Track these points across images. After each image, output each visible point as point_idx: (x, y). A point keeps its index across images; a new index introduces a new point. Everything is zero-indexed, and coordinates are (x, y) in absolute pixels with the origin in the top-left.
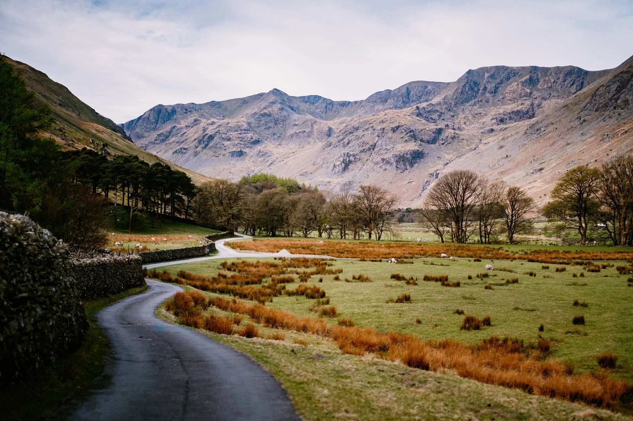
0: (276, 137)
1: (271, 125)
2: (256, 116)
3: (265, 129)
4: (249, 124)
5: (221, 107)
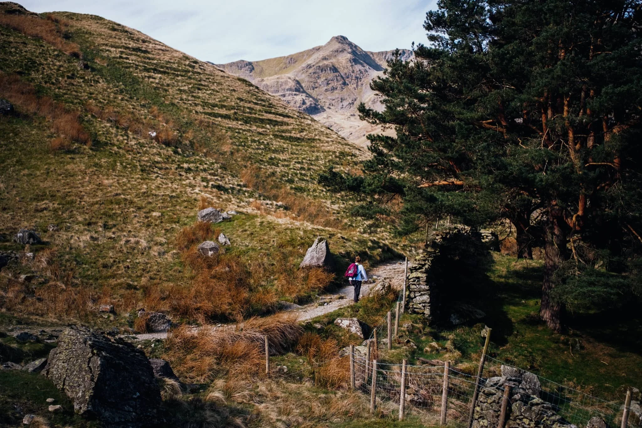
0: (345, 103)
1: (334, 84)
2: (311, 71)
3: (326, 90)
4: (298, 82)
5: (253, 69)
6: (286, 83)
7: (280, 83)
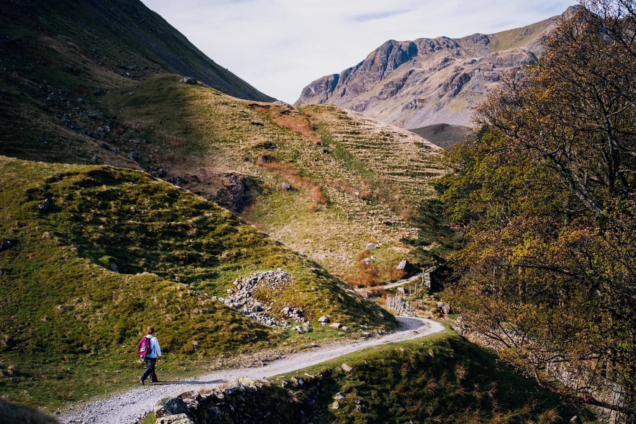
4: (533, 55)
5: (489, 42)
6: (520, 56)
7: (514, 57)
